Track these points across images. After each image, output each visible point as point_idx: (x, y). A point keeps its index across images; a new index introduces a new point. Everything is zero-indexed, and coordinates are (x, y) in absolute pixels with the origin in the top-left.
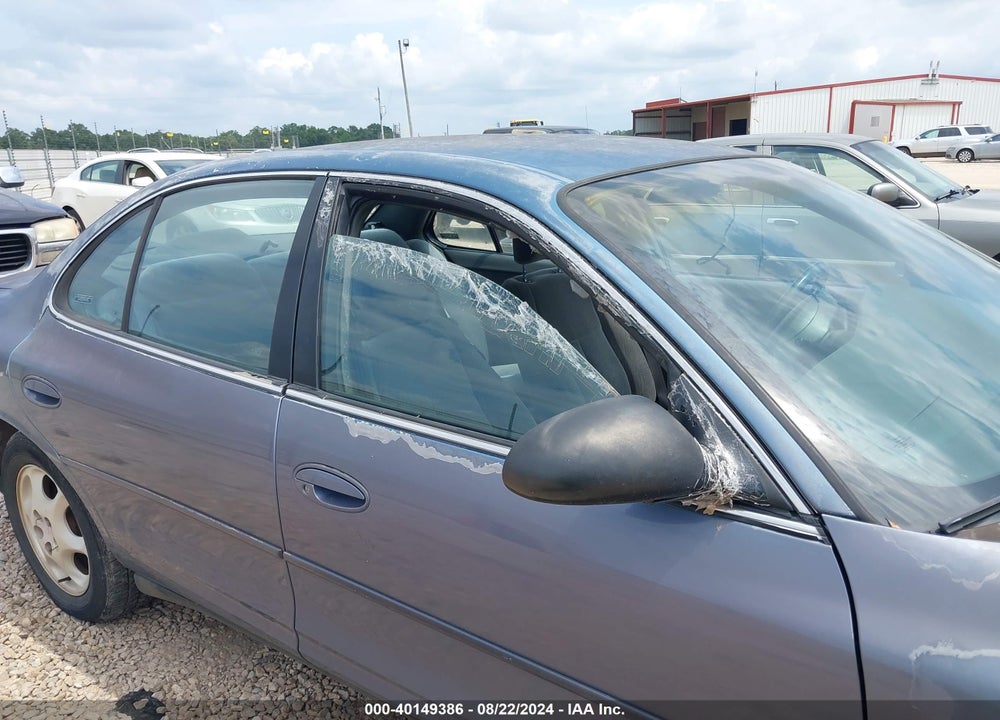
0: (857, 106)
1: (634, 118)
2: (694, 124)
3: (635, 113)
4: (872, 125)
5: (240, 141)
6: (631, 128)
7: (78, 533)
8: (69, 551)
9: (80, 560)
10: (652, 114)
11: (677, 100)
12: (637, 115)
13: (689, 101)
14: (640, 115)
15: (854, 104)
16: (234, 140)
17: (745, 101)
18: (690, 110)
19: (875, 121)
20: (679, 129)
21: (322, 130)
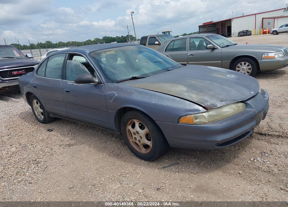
0: (264, 19)
1: (199, 28)
2: (217, 28)
3: (199, 26)
4: (268, 25)
5: (91, 42)
6: (199, 31)
7: (42, 109)
8: (41, 112)
9: (42, 114)
10: (204, 26)
11: (212, 22)
12: (200, 27)
13: (215, 22)
14: (201, 27)
15: (263, 19)
16: (90, 42)
17: (230, 21)
18: (215, 24)
19: (269, 23)
20: (212, 30)
21: (114, 37)
